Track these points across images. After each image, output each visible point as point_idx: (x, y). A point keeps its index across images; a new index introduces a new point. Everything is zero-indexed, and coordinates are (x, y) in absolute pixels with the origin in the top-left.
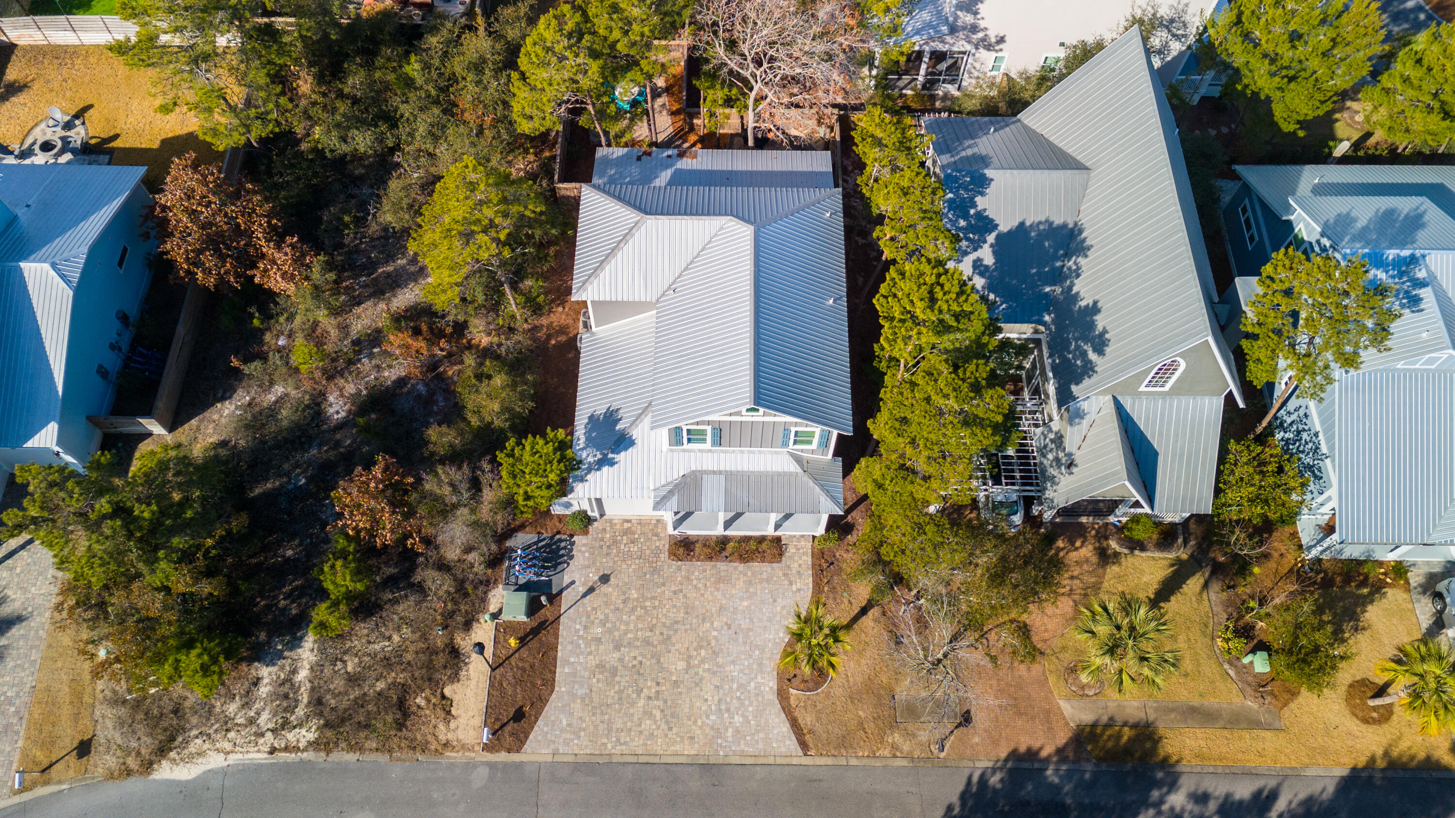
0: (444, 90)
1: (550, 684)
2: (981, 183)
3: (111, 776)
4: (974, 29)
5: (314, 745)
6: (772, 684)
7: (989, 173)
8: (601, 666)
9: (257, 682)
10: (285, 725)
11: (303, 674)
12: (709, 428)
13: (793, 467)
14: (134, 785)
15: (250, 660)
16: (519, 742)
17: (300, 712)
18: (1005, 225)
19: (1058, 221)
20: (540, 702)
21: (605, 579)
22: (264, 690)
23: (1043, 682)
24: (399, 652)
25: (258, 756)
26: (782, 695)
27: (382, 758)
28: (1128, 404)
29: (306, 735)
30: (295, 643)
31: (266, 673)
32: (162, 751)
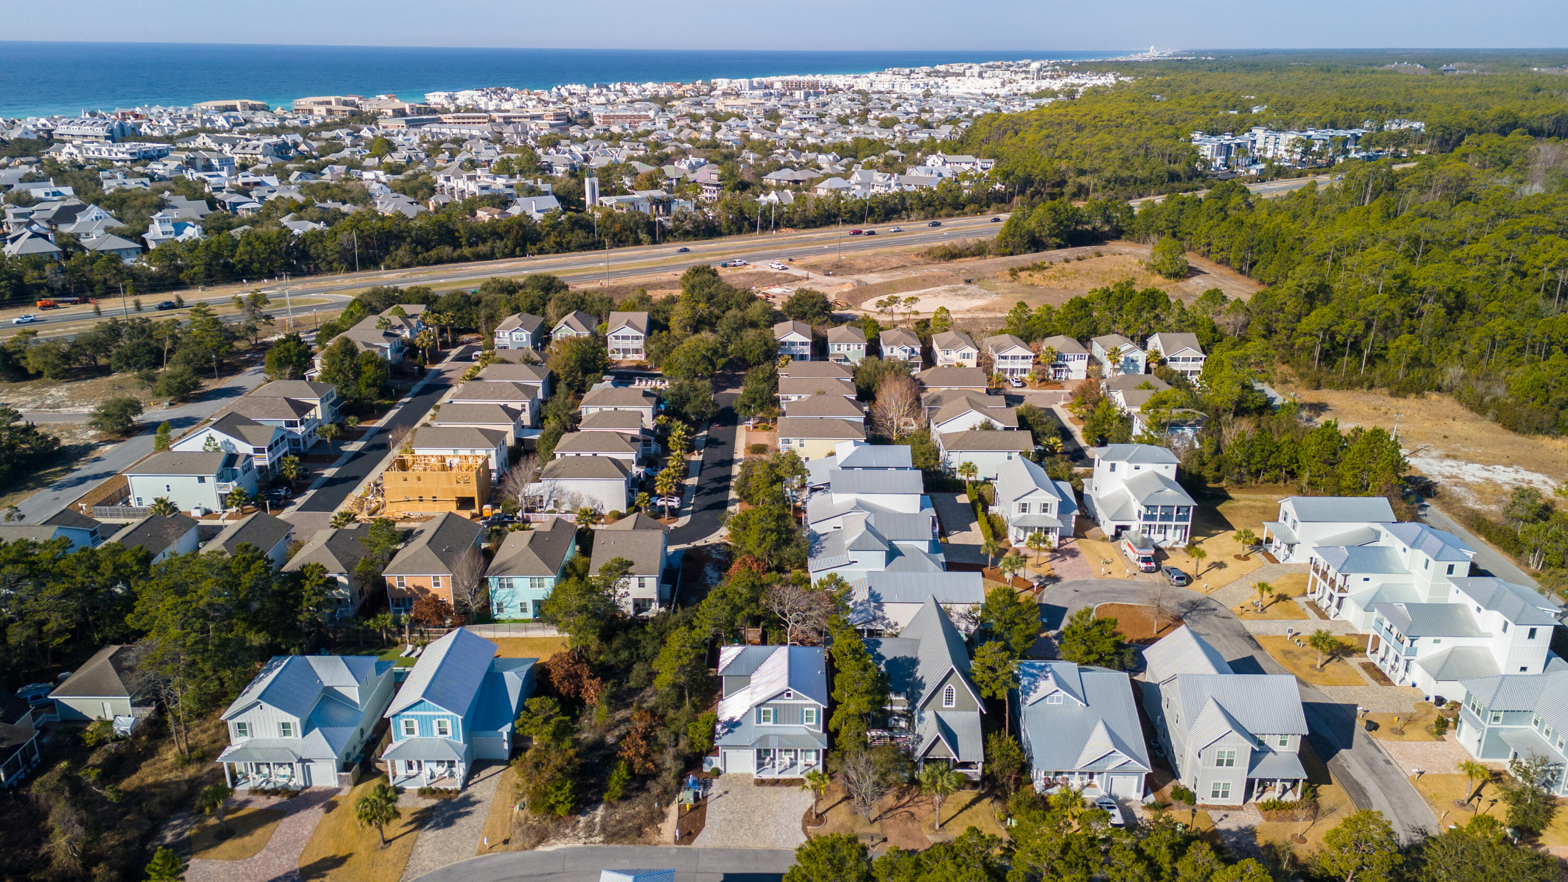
0: (661, 634)
1: (703, 824)
2: (878, 644)
3: (518, 850)
4: (884, 618)
5: (603, 842)
6: (800, 825)
7: (881, 640)
8: (725, 820)
9: (578, 822)
10: (590, 836)
11: (598, 819)
12: (771, 709)
13: (806, 733)
14: (528, 853)
15: (576, 814)
16: (690, 841)
17: (596, 832)
18: (889, 657)
19: (909, 656)
20: (698, 831)
21: (726, 792)
22: (581, 825)
23: (920, 829)
24: (639, 813)
25: (579, 844)
26: (804, 829)
27: (632, 846)
28: (940, 713)
29: (599, 839)
30: (595, 809)
31: (582, 819)
32: (539, 843)
